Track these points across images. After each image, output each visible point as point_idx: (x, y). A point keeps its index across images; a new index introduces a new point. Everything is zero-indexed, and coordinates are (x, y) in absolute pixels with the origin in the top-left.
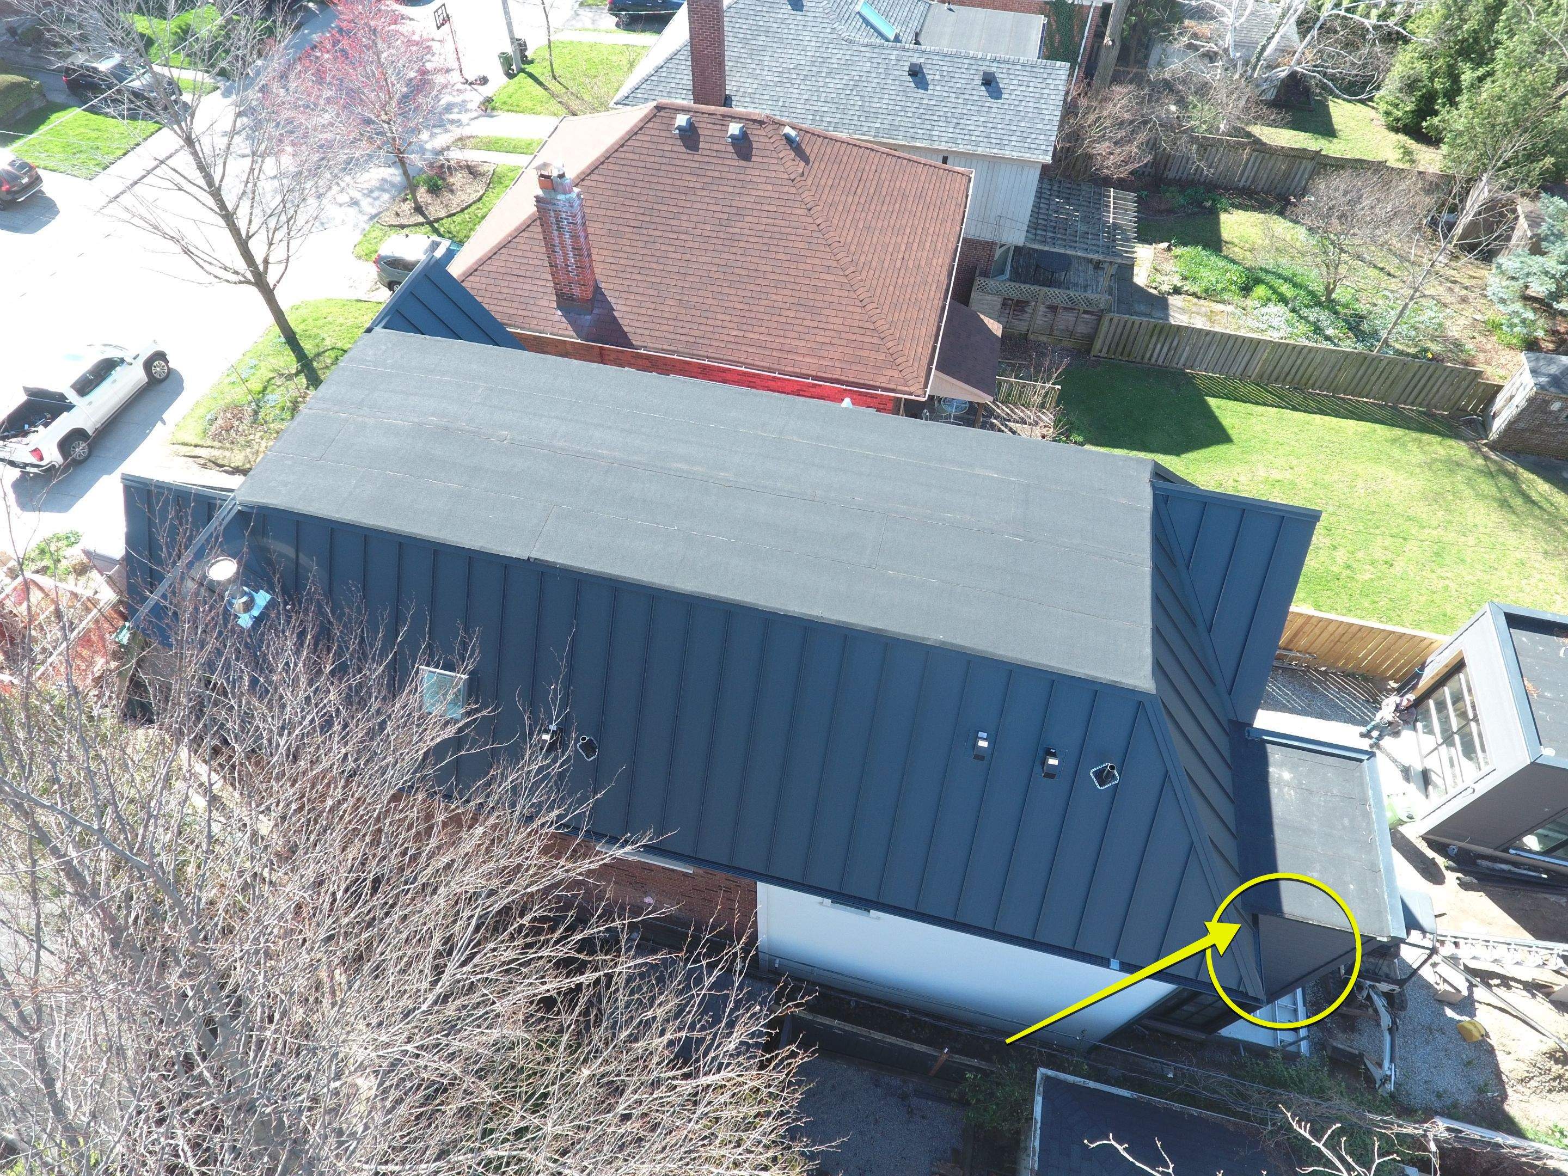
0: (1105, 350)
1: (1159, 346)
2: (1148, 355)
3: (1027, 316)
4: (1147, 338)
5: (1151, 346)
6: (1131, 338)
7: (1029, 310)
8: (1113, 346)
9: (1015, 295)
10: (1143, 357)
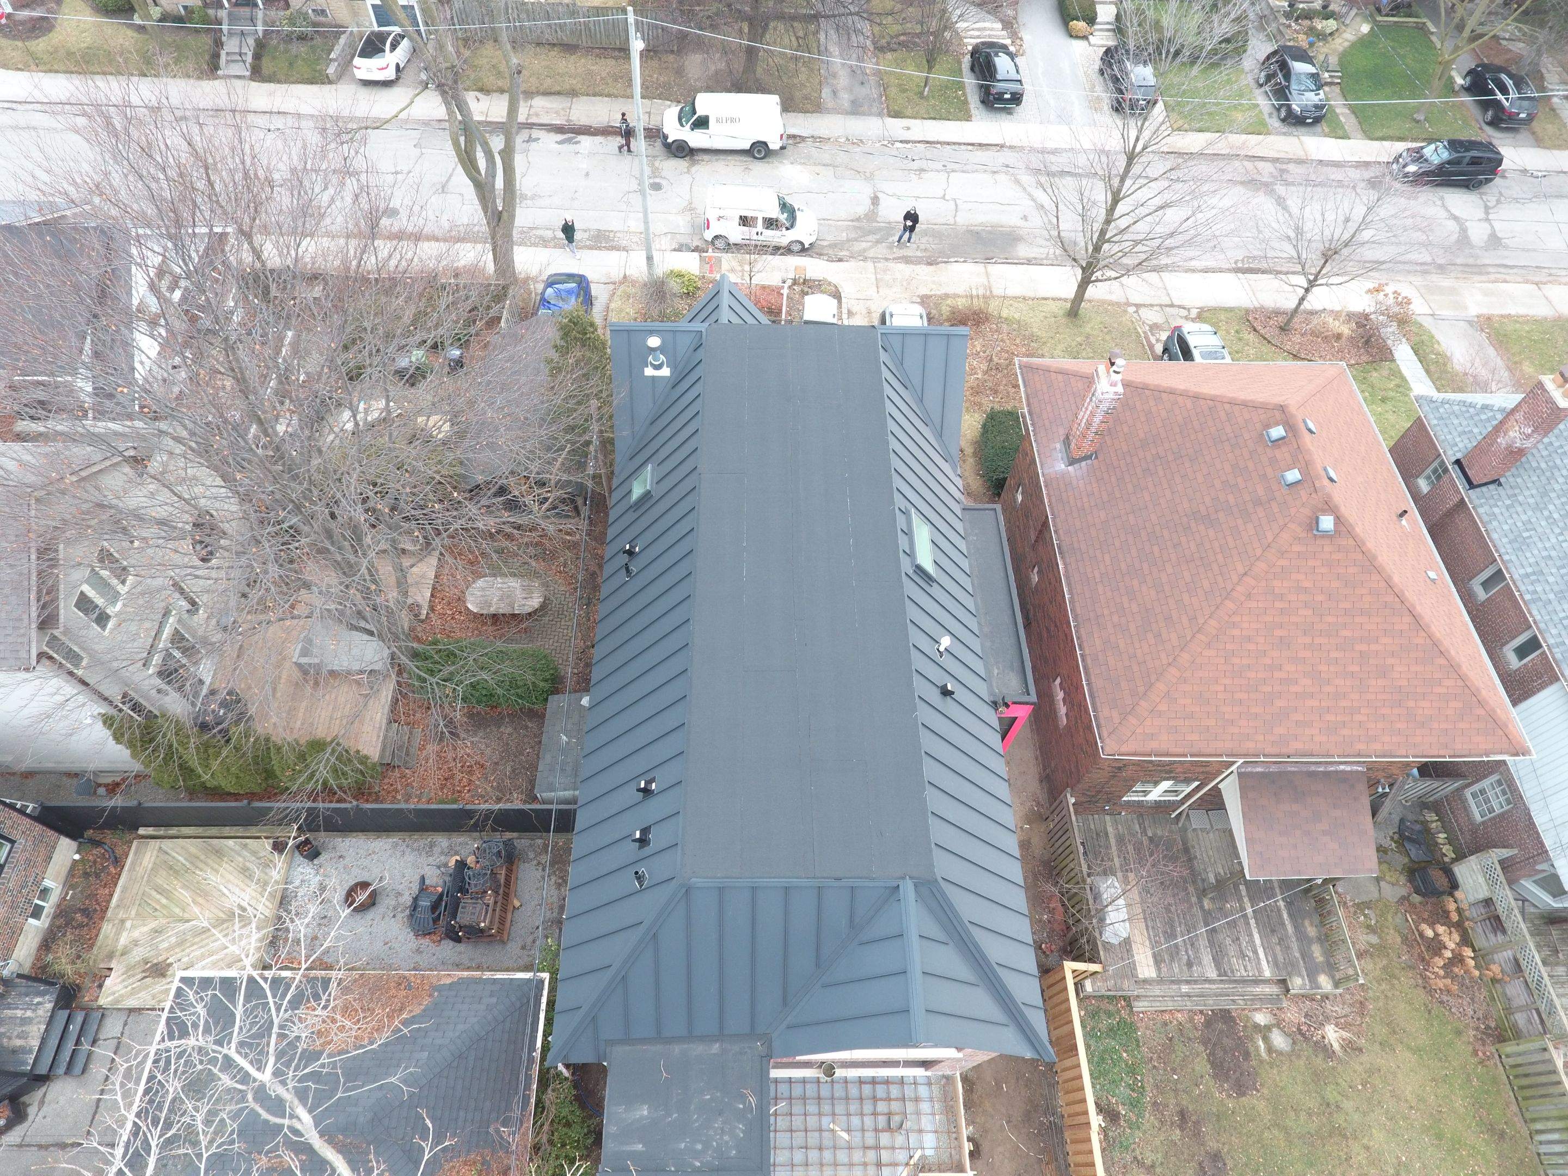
0: (1511, 1061)
1: (1556, 1136)
2: (1539, 1126)
3: (1491, 936)
4: (1555, 1113)
5: (1550, 1125)
6: (1542, 1091)
7: (1500, 937)
8: (1520, 1071)
9: (1501, 910)
10: (1534, 1120)
